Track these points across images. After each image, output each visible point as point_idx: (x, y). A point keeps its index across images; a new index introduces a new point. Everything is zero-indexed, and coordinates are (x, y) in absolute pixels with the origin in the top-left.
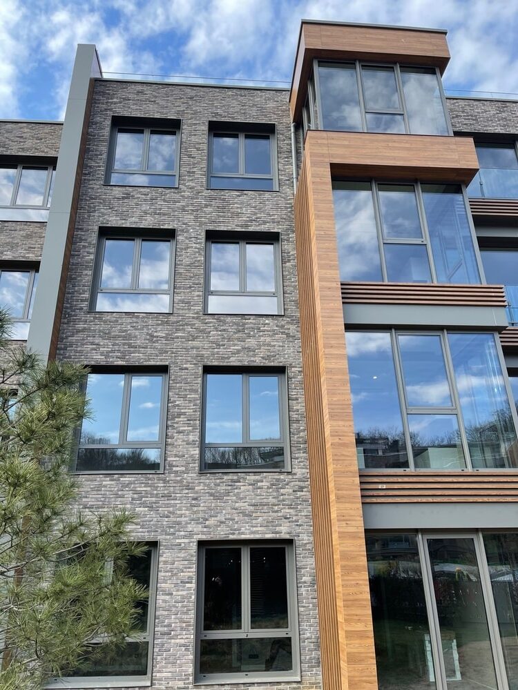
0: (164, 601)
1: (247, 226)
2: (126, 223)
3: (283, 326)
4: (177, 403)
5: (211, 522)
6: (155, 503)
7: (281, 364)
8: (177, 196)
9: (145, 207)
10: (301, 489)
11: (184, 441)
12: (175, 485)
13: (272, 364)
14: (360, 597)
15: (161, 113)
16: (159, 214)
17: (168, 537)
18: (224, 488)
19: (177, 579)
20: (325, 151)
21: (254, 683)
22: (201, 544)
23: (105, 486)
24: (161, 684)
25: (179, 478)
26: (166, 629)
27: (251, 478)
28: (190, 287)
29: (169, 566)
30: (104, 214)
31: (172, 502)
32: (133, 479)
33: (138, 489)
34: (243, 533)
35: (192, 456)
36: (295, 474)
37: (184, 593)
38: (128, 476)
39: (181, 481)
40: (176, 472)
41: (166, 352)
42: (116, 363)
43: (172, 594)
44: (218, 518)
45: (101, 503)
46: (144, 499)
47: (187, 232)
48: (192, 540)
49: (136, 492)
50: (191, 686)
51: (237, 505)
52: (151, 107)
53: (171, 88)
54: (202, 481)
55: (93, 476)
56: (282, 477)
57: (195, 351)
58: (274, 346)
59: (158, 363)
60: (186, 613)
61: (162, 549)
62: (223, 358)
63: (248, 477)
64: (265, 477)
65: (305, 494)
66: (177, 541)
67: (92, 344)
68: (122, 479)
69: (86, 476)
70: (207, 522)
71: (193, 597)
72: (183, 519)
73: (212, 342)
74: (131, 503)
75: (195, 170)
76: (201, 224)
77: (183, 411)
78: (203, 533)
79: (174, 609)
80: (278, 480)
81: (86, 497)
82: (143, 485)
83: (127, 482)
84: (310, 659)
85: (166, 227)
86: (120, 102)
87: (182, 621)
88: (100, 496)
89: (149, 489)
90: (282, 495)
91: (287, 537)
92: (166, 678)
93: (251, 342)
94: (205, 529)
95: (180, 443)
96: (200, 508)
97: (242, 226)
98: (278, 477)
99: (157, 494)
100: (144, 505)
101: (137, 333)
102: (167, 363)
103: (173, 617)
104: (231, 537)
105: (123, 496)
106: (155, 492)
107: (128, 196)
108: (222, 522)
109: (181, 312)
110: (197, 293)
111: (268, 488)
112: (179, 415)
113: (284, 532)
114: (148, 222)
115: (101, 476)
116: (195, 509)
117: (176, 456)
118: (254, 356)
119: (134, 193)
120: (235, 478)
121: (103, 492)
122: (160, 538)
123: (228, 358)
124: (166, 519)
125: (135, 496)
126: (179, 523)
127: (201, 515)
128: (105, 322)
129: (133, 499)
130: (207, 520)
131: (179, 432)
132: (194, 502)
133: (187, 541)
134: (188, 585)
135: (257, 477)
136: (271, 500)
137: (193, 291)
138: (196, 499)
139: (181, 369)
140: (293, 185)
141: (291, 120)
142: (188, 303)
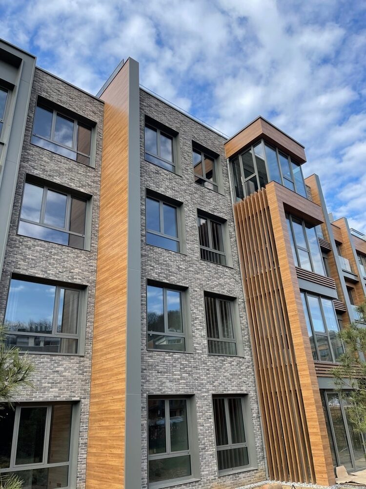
0: (201, 430)
1: (214, 212)
2: (158, 190)
3: (233, 275)
4: (194, 311)
5: (216, 384)
6: (191, 371)
7: (235, 296)
8: (181, 182)
9: (167, 184)
10: (248, 367)
11: (199, 335)
12: (198, 361)
13: (231, 295)
15: (169, 124)
16: (174, 190)
17: (199, 392)
18: (219, 364)
19: (205, 417)
20: (280, 194)
22: (214, 396)
23: (166, 360)
24: (204, 479)
25: (200, 357)
26: (203, 446)
27: (229, 359)
28: (193, 241)
29: (201, 409)
30: (147, 181)
31: (198, 371)
32: (179, 356)
33: (182, 362)
34: (229, 390)
35: (204, 344)
36: (245, 359)
37: (209, 425)
38: (176, 354)
39: (200, 359)
40: (198, 353)
41: (186, 279)
42: (164, 281)
43: (203, 426)
44: (218, 382)
45: (165, 370)
46: (185, 369)
47: (188, 206)
48: (209, 394)
49: (182, 364)
50: (217, 478)
51: (225, 374)
53: (172, 109)
54: (210, 359)
55: (160, 353)
57: (199, 281)
58: (231, 285)
59: (183, 285)
60: (211, 436)
61: (196, 399)
62: (211, 288)
64: (235, 359)
65: (250, 369)
66: (203, 394)
68: (174, 356)
69: (156, 352)
70: (214, 384)
71: (213, 427)
72: (203, 381)
73: (206, 277)
74: (180, 371)
75: (188, 168)
76: (194, 204)
77: (197, 316)
78: (213, 390)
79: (205, 434)
80: (240, 361)
81: (158, 366)
82: (184, 360)
83: (177, 358)
85: (178, 200)
86: (148, 107)
87: (210, 441)
88: (165, 366)
89: (187, 362)
90: (242, 370)
91: (246, 392)
92: (206, 474)
93: (222, 281)
94: (214, 388)
96: (210, 376)
97: (211, 211)
99: (191, 366)
100: (186, 372)
101: (172, 263)
102: (187, 286)
103: (205, 439)
104: (225, 392)
105: (175, 366)
107: (157, 173)
108: (220, 384)
109: (190, 255)
110: (196, 246)
111: (237, 365)
112: (196, 319)
113: (244, 390)
114: (169, 194)
115: (164, 353)
116: (208, 376)
117: (197, 344)
118: (224, 289)
120: (223, 359)
121: (166, 363)
122: (195, 392)
123: (213, 288)
124: (197, 381)
125: (182, 366)
126: (202, 384)
127: (211, 379)
129: (181, 369)
130: (214, 382)
131: (197, 329)
132: (208, 372)
133: (207, 394)
134: (210, 420)
135: (232, 359)
136: (238, 372)
137: (195, 244)
138: (208, 370)
139: (194, 291)
140: (230, 195)
141: (225, 155)
142: (193, 250)
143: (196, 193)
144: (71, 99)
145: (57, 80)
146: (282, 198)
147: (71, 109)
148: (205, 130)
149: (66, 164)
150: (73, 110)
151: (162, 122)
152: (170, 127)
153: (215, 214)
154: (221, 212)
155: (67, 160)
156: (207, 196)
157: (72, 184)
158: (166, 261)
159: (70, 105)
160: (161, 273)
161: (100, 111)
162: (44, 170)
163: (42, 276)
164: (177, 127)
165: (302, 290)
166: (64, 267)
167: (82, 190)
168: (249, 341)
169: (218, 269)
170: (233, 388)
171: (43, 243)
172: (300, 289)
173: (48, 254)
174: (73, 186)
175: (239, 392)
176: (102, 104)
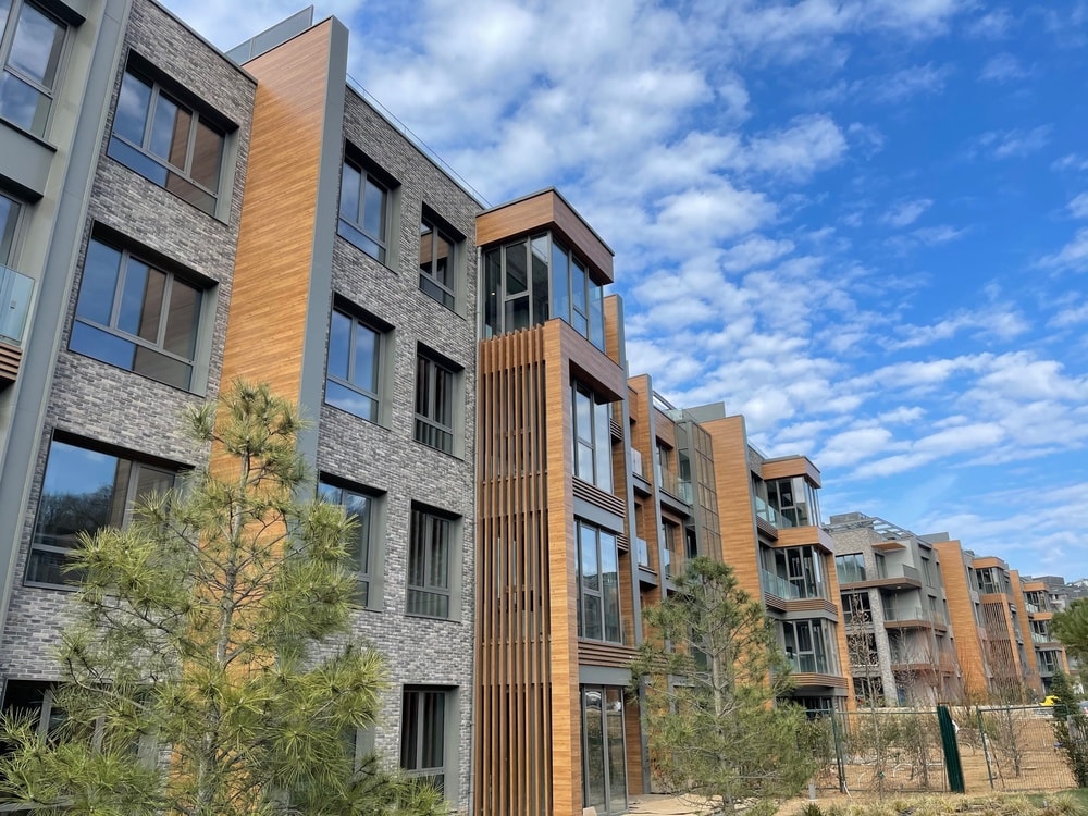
0: (380, 744)
1: (444, 349)
2: (355, 298)
3: (462, 472)
4: (391, 536)
5: (411, 667)
7: (459, 513)
8: (395, 284)
9: (371, 285)
10: (465, 639)
11: (395, 579)
12: (388, 625)
13: (454, 511)
15: (386, 163)
16: (382, 300)
18: (420, 632)
19: (388, 722)
22: (405, 687)
25: (391, 619)
27: (437, 625)
28: (403, 404)
29: (383, 709)
30: (337, 276)
31: (386, 643)
32: (359, 615)
33: (363, 626)
34: (431, 679)
35: (400, 596)
36: (463, 625)
37: (393, 735)
39: (392, 622)
40: (389, 612)
41: (385, 476)
42: (346, 476)
43: (384, 737)
44: (415, 663)
46: (366, 638)
47: (403, 334)
48: (399, 684)
49: (361, 630)
51: (427, 650)
52: (377, 149)
54: (406, 624)
56: (455, 627)
57: (405, 481)
58: (456, 492)
59: (379, 487)
60: (394, 755)
62: (423, 495)
63: (435, 624)
64: (445, 626)
65: (467, 645)
66: (389, 684)
67: (328, 446)
71: (399, 738)
72: (393, 662)
73: (417, 475)
75: (410, 258)
76: (414, 331)
77: (395, 546)
78: (406, 677)
79: (386, 751)
80: (452, 629)
82: (366, 623)
83: (355, 618)
84: (463, 791)
85: (387, 320)
86: (352, 123)
87: (391, 762)
89: (369, 627)
90: (454, 644)
91: (455, 684)
93: (443, 483)
94: (407, 673)
95: (392, 581)
96: (405, 652)
97: (441, 347)
98: (453, 626)
99: (376, 634)
100: (366, 644)
101: (364, 444)
102: (385, 489)
103: (385, 759)
104: (423, 682)
106: (375, 631)
107: (357, 262)
108: (418, 667)
109: (396, 431)
110: (408, 414)
111: (446, 636)
112: (394, 550)
113: (453, 679)
114: (372, 307)
116: (401, 652)
117: (390, 594)
118: (444, 498)
119: (363, 261)
120: (428, 623)
123: (427, 495)
125: (361, 634)
126: (390, 666)
127: (405, 658)
128: (339, 421)
129: (359, 637)
130: (408, 664)
131: (393, 569)
132: (400, 645)
133: (395, 684)
134: (396, 728)
135: (441, 625)
136: (448, 648)
137: (405, 409)
139: (395, 499)
140: (475, 319)
141: (476, 239)
142: (402, 422)
143: (418, 310)
144: (193, 67)
145: (169, 19)
146: (570, 351)
147: (190, 88)
148: (448, 182)
149: (174, 209)
150: (195, 91)
151: (373, 158)
152: (387, 169)
153: (447, 354)
154: (455, 352)
155: (176, 201)
156: (436, 318)
157: (181, 254)
158: (354, 439)
159: (189, 78)
160: (343, 461)
161: (247, 100)
162: (129, 217)
163: (110, 441)
164: (399, 172)
165: (577, 518)
166: (153, 425)
167: (200, 269)
168: (472, 595)
169: (440, 461)
170: (437, 675)
171: (117, 372)
172: (575, 515)
173: (125, 396)
174: (183, 257)
175: (445, 682)
176: (252, 84)
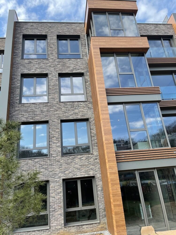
0: (52, 200)
1: (72, 71)
2: (30, 72)
3: (87, 105)
4: (52, 133)
5: (67, 172)
6: (47, 167)
7: (87, 118)
8: (47, 62)
9: (37, 66)
10: (96, 159)
11: (55, 146)
12: (53, 161)
13: (84, 118)
14: (118, 193)
15: (40, 33)
17: (52, 179)
18: (70, 161)
19: (56, 192)
20: (97, 44)
21: (84, 225)
22: (64, 180)
23: (29, 163)
24: (53, 228)
25: (55, 159)
26: (53, 209)
28: (54, 93)
29: (53, 188)
30: (22, 69)
31: (53, 167)
32: (39, 160)
33: (41, 163)
34: (78, 175)
35: (58, 151)
36: (94, 154)
37: (59, 197)
38: (37, 159)
39: (55, 160)
40: (54, 157)
41: (47, 116)
42: (30, 121)
43: (55, 198)
44: (69, 171)
45: (28, 169)
46: (43, 166)
47: (52, 74)
48: (61, 179)
49: (40, 164)
50: (63, 227)
51: (75, 166)
52: (36, 31)
53: (43, 24)
54: (62, 159)
55: (25, 160)
56: (90, 156)
57: (57, 115)
58: (84, 112)
59: (45, 120)
60: (60, 203)
61: (50, 183)
62: (67, 117)
63: (78, 157)
64: (84, 156)
65: (98, 161)
66: (56, 180)
67: (21, 115)
68: (35, 160)
69: (22, 160)
70: (65, 173)
71: (62, 198)
72: (57, 172)
73: (63, 112)
74: (39, 168)
75: (53, 52)
76: (57, 71)
77: (54, 136)
79: (56, 202)
80: (88, 157)
81: (23, 167)
82: (42, 162)
83: (37, 161)
84: (103, 215)
85: (44, 73)
86: (25, 30)
87: (59, 206)
88: (28, 167)
89: (45, 163)
90: (90, 161)
91: (93, 175)
92: (55, 226)
93: (76, 111)
94: (65, 175)
95: (54, 147)
96: (63, 168)
98: (88, 156)
99: (48, 164)
100: (43, 168)
101: (37, 110)
103: (56, 205)
104: (74, 177)
105: (36, 166)
106: (47, 164)
107: (30, 63)
108: (70, 172)
109: (52, 102)
110: (57, 95)
111: (85, 160)
113: (91, 174)
115: (28, 160)
116: (61, 168)
117: (53, 151)
118: (78, 115)
119: (32, 61)
120: (74, 157)
121: (29, 165)
122: (49, 179)
123: (69, 117)
124: (51, 173)
125: (40, 166)
126: (56, 174)
127: (63, 170)
128: (25, 107)
129: (39, 167)
130: (65, 172)
131: (54, 143)
132: (60, 166)
133: (59, 179)
134: (60, 194)
135: (81, 156)
136: (86, 163)
138: (61, 165)
139: (53, 121)
140: (87, 56)
141: (85, 33)
143: (58, 65)
148: (68, 24)
153: (74, 72)
156: (67, 63)
158: (33, 110)
160: (28, 117)
164: (46, 32)
170: (81, 174)
172: (107, 103)
175: (86, 176)
